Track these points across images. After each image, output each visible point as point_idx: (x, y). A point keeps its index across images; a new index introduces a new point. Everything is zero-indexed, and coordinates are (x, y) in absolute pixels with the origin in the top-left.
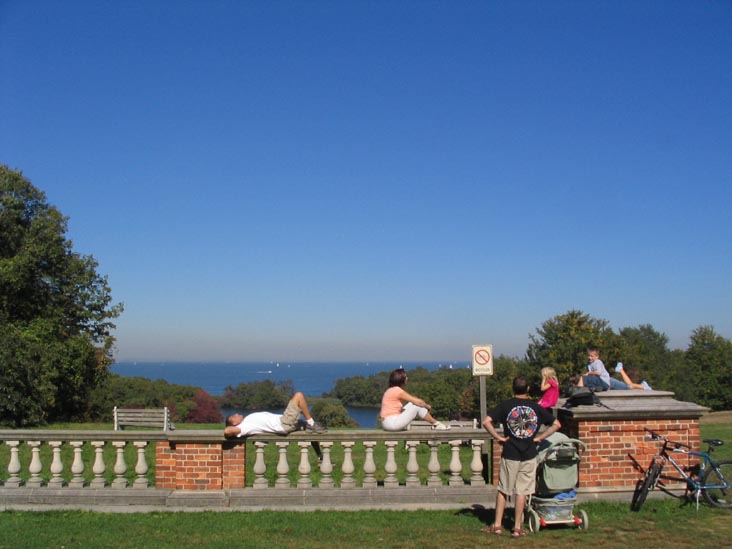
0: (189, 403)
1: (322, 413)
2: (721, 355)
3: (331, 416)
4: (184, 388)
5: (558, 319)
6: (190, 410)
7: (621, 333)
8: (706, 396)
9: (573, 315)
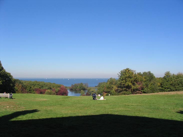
0: (59, 88)
1: (90, 91)
2: (171, 79)
3: (92, 91)
4: (58, 85)
5: (124, 70)
6: (59, 90)
7: (143, 73)
8: (167, 88)
9: (127, 69)
